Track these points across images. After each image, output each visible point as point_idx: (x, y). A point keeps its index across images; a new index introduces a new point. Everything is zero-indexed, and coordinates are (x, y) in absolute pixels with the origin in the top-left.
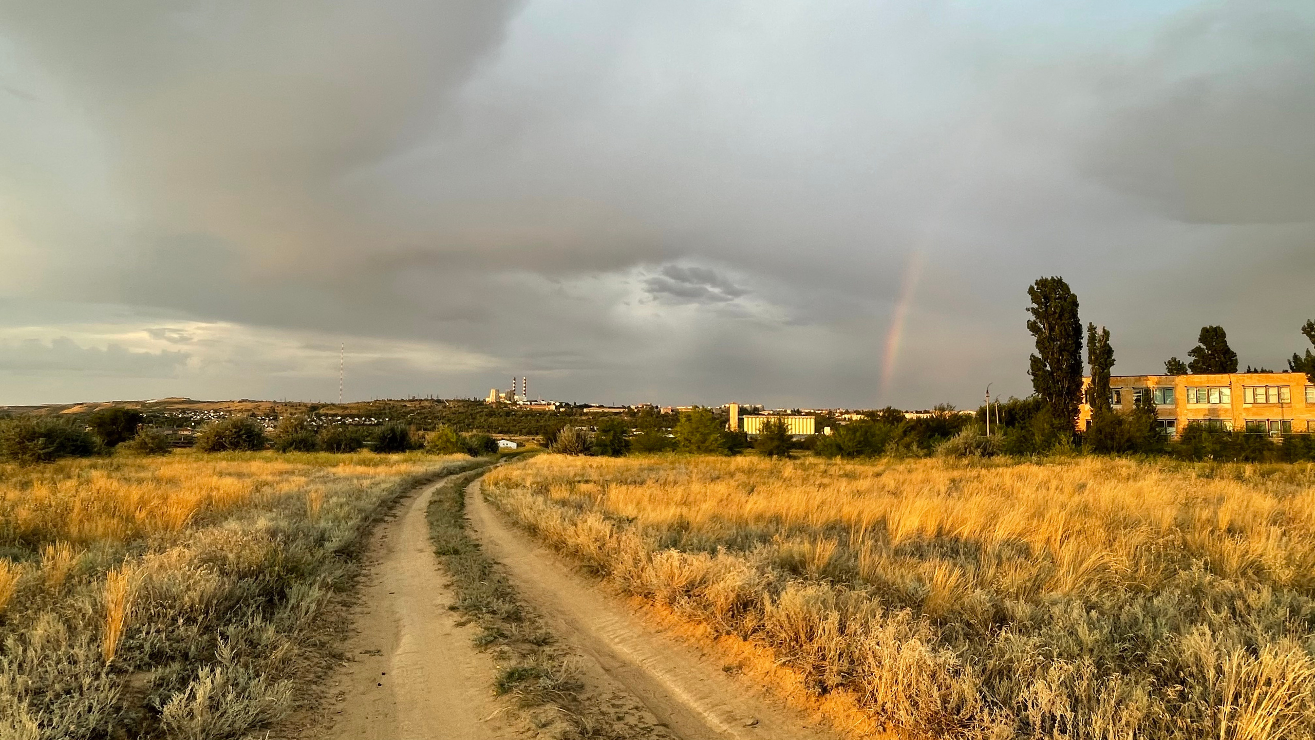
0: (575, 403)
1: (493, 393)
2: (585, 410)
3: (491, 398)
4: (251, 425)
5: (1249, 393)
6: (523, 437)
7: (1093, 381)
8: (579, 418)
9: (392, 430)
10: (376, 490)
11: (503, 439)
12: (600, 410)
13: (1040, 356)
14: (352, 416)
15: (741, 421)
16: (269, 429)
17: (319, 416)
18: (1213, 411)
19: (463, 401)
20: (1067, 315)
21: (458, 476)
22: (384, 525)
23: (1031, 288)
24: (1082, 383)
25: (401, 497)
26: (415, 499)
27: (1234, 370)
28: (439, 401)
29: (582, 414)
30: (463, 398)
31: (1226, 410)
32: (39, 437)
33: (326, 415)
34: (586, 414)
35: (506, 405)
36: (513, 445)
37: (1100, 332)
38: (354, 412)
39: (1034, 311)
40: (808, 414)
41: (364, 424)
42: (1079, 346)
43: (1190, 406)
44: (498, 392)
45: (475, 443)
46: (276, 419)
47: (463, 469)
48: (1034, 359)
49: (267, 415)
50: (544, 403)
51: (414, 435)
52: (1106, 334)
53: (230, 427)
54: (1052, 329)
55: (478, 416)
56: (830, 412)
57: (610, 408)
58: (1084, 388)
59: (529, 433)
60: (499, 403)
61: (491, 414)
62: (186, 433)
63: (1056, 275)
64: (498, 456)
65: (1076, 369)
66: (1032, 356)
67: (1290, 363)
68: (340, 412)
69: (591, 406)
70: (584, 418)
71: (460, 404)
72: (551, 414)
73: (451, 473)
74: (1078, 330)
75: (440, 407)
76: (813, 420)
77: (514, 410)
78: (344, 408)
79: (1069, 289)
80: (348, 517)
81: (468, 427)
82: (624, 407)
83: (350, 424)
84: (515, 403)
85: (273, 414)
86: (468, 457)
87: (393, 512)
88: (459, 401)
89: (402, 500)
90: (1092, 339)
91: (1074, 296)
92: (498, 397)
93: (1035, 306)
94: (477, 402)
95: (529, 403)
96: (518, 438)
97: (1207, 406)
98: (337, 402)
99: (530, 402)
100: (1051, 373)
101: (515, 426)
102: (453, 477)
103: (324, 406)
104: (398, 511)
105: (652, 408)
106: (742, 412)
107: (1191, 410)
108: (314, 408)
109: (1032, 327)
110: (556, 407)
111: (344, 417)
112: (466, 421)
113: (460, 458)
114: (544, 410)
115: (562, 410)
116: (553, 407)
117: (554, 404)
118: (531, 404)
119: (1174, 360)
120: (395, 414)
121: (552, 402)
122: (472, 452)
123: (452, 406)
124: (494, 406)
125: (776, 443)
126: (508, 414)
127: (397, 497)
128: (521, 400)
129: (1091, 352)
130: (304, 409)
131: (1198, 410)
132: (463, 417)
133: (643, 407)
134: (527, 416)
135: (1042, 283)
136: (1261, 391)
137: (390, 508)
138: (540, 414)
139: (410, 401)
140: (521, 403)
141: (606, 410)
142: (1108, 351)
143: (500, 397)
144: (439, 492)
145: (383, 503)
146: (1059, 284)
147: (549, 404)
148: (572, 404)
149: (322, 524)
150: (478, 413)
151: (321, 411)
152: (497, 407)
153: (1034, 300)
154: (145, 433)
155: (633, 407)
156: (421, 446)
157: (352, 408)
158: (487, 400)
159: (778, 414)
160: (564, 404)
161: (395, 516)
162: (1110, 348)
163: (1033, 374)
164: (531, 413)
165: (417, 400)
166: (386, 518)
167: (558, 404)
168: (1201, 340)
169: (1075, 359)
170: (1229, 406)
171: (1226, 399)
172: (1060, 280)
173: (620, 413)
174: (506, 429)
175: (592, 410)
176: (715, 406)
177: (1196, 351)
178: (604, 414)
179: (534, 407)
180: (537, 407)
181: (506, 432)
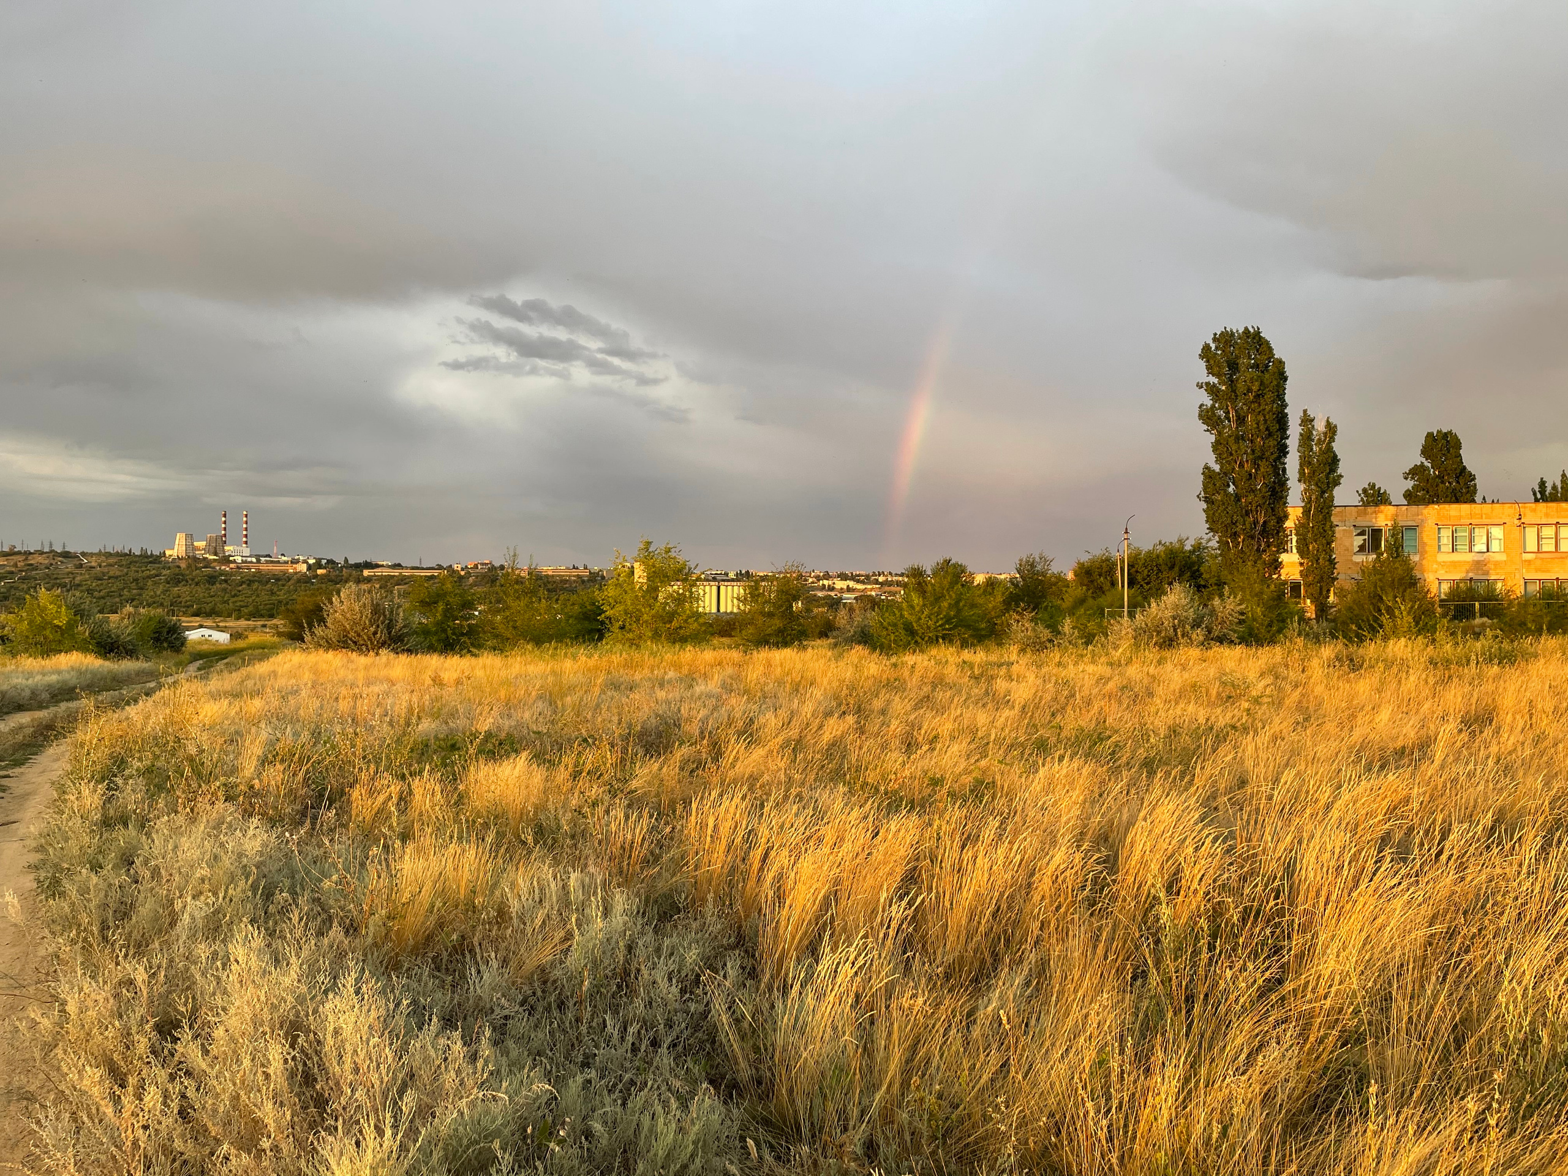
0: (346, 560)
1: (180, 540)
2: (366, 573)
3: (177, 550)
5: (1531, 534)
6: (243, 623)
7: (1306, 511)
11: (201, 626)
12: (396, 573)
13: (1217, 468)
18: (1478, 565)
19: (118, 554)
20: (1269, 396)
23: (1206, 347)
24: (1286, 517)
28: (66, 555)
29: (361, 579)
34: (369, 580)
35: (207, 563)
36: (222, 638)
37: (1320, 426)
39: (1211, 389)
42: (1283, 451)
43: (1441, 558)
44: (190, 537)
45: (126, 633)
48: (1208, 472)
50: (284, 559)
52: (1331, 429)
54: (1241, 420)
55: (150, 583)
57: (413, 568)
58: (1289, 524)
59: (255, 614)
60: (192, 559)
61: (178, 578)
63: (1251, 324)
64: (185, 657)
65: (1277, 491)
66: (1207, 468)
69: (377, 566)
71: (111, 561)
72: (299, 581)
74: (1282, 421)
75: (70, 566)
77: (224, 573)
79: (1270, 349)
82: (440, 567)
84: (226, 560)
88: (109, 555)
90: (1306, 438)
91: (1280, 363)
92: (190, 546)
93: (1213, 380)
94: (147, 557)
95: (254, 560)
96: (232, 623)
97: (1469, 557)
99: (258, 557)
100: (1237, 497)
101: (227, 602)
105: (493, 568)
107: (1443, 564)
109: (1208, 417)
110: (309, 567)
112: (125, 592)
114: (285, 573)
115: (319, 572)
116: (303, 568)
117: (305, 562)
118: (258, 561)
119: (1372, 486)
121: (301, 558)
122: (117, 650)
123: (93, 564)
124: (183, 565)
126: (212, 579)
128: (238, 552)
129: (1305, 461)
131: (1455, 564)
132: (117, 584)
133: (476, 567)
134: (250, 582)
135: (1225, 339)
136: (1548, 532)
138: (278, 580)
140: (239, 559)
141: (407, 573)
142: (1333, 461)
143: (195, 549)
146: (1255, 341)
147: (297, 561)
148: (340, 561)
150: (149, 577)
152: (189, 566)
153: (1210, 370)
155: (455, 567)
158: (168, 553)
160: (324, 562)
162: (1335, 456)
163: (1207, 500)
164: (261, 579)
165: (19, 553)
167: (312, 561)
168: (1426, 452)
169: (1277, 474)
170: (1503, 557)
171: (1495, 546)
172: (1258, 333)
173: (432, 577)
174: (208, 608)
175: (378, 572)
177: (1416, 472)
178: (402, 581)
179: (264, 567)
180: (271, 567)
181: (207, 612)
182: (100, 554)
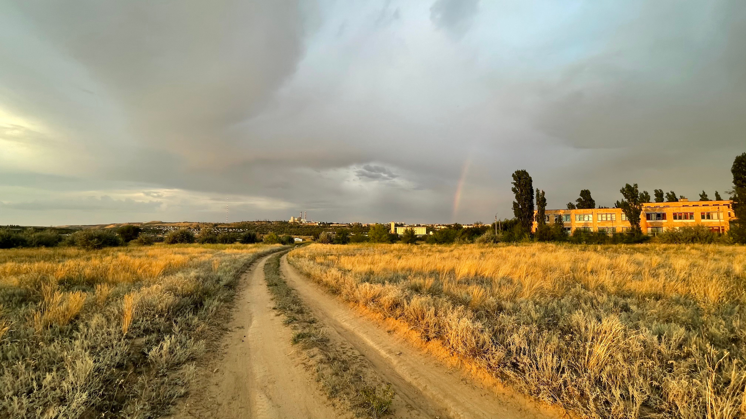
0: (327, 222)
1: (292, 218)
2: (331, 225)
3: (291, 221)
4: (188, 233)
5: (600, 216)
6: (305, 237)
7: (538, 212)
8: (329, 229)
9: (249, 234)
10: (242, 260)
11: (296, 238)
12: (337, 225)
13: (517, 202)
14: (232, 228)
15: (396, 229)
16: (196, 234)
17: (218, 229)
18: (586, 224)
19: (279, 222)
20: (528, 185)
21: (277, 253)
22: (245, 274)
23: (513, 174)
24: (534, 213)
25: (253, 262)
26: (259, 263)
27: (594, 207)
28: (269, 222)
29: (330, 227)
30: (279, 220)
31: (591, 224)
32: (94, 238)
33: (221, 228)
34: (331, 227)
35: (297, 223)
36: (301, 240)
37: (541, 192)
38: (233, 226)
39: (515, 184)
40: (423, 226)
41: (237, 232)
42: (533, 198)
43: (577, 222)
44: (294, 218)
45: (284, 239)
46: (199, 230)
47: (279, 250)
48: (515, 204)
49: (195, 228)
50: (313, 222)
51: (258, 236)
52: (543, 193)
53: (179, 233)
54: (522, 191)
55: (286, 228)
56: (432, 225)
58: (535, 215)
59: (307, 235)
60: (294, 223)
61: (291, 227)
62: (160, 236)
63: (523, 169)
64: (294, 244)
65: (531, 207)
66: (514, 202)
67: (615, 204)
68: (227, 227)
70: (331, 228)
72: (316, 227)
73: (274, 252)
74: (532, 191)
75: (270, 224)
76: (425, 229)
77: (300, 226)
78: (229, 225)
79: (528, 175)
80: (230, 271)
81: (282, 233)
82: (347, 224)
83: (231, 232)
84: (301, 223)
85: (198, 228)
86: (281, 245)
87: (250, 268)
89: (253, 264)
90: (538, 195)
91: (531, 178)
92: (294, 220)
93: (515, 182)
94: (285, 222)
95: (307, 223)
96: (303, 237)
97: (584, 222)
98: (225, 223)
100: (521, 209)
101: (301, 232)
102: (275, 254)
103: (220, 224)
104: (251, 268)
105: (359, 224)
106: (396, 225)
107: (577, 224)
108: (216, 225)
109: (514, 190)
110: (319, 224)
111: (228, 229)
112: (281, 230)
113: (278, 246)
114: (313, 225)
115: (321, 225)
116: (317, 224)
119: (570, 203)
120: (250, 227)
121: (317, 222)
122: (283, 243)
123: (274, 224)
124: (293, 224)
125: (410, 238)
126: (298, 227)
127: (251, 262)
128: (304, 221)
129: (537, 200)
130: (211, 225)
131: (580, 224)
132: (279, 228)
133: (355, 224)
134: (306, 228)
135: (518, 172)
136: (604, 216)
137: (248, 267)
138: (312, 227)
139: (257, 222)
140: (304, 222)
141: (340, 225)
142: (544, 200)
144: (269, 260)
145: (245, 265)
146: (524, 173)
148: (325, 223)
149: (219, 274)
150: (285, 226)
151: (219, 226)
153: (514, 179)
154: (142, 236)
155: (351, 224)
156: (261, 241)
157: (232, 225)
158: (289, 221)
159: (411, 226)
160: (322, 223)
161: (250, 270)
162: (545, 199)
163: (514, 209)
164: (308, 227)
165: (259, 221)
166: (246, 271)
167: (319, 223)
168: (581, 195)
169: (531, 203)
170: (592, 222)
171: (591, 219)
172: (525, 171)
173: (345, 226)
175: (334, 225)
176: (385, 223)
177: (579, 200)
178: (339, 227)
179: (309, 224)
180: (311, 224)
181: (298, 234)
182: (276, 222)
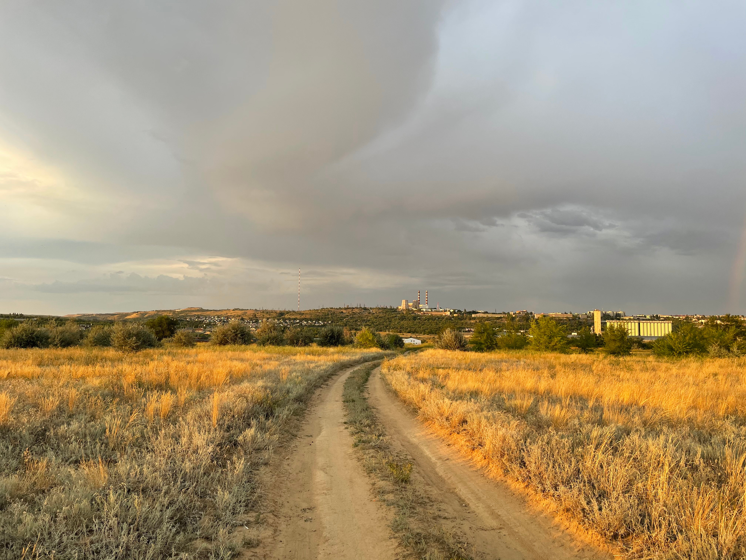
0: (465, 310)
1: (404, 302)
2: (473, 316)
3: (402, 307)
4: (243, 328)
6: (426, 336)
8: (469, 322)
9: (332, 331)
10: (317, 370)
11: (411, 337)
12: (485, 316)
14: (306, 320)
15: (603, 324)
16: (252, 329)
17: (285, 320)
19: (382, 308)
21: (370, 363)
22: (320, 389)
25: (332, 375)
26: (341, 376)
28: (365, 309)
29: (471, 319)
30: (382, 306)
33: (290, 319)
34: (474, 318)
35: (413, 312)
36: (418, 342)
38: (308, 317)
40: (666, 319)
41: (314, 326)
44: (407, 302)
45: (386, 340)
46: (257, 321)
49: (251, 319)
50: (441, 310)
51: (346, 333)
53: (231, 329)
55: (393, 320)
56: (687, 318)
57: (493, 314)
59: (431, 333)
60: (408, 310)
61: (403, 318)
62: (200, 331)
64: (404, 349)
68: (298, 317)
69: (478, 313)
70: (472, 321)
71: (380, 311)
72: (447, 319)
73: (366, 361)
75: (367, 314)
76: (670, 325)
77: (419, 316)
78: (301, 314)
80: (301, 382)
81: (387, 328)
82: (504, 313)
83: (306, 326)
84: (420, 310)
85: (255, 319)
86: (380, 351)
87: (327, 383)
88: (379, 309)
89: (333, 377)
92: (407, 305)
94: (392, 309)
95: (430, 310)
96: (422, 336)
98: (296, 310)
99: (431, 309)
101: (420, 327)
102: (367, 364)
103: (288, 312)
105: (527, 314)
106: (605, 317)
108: (282, 314)
110: (451, 313)
111: (301, 320)
112: (385, 323)
113: (375, 350)
114: (441, 315)
115: (455, 315)
116: (448, 313)
117: (449, 311)
118: (432, 311)
120: (335, 318)
121: (448, 309)
122: (383, 346)
123: (374, 312)
124: (405, 313)
125: (618, 344)
126: (415, 318)
127: (330, 375)
128: (424, 307)
130: (275, 315)
132: (382, 320)
133: (520, 313)
134: (429, 319)
137: (325, 381)
138: (439, 318)
139: (345, 309)
140: (424, 310)
141: (490, 316)
143: (409, 306)
144: (354, 372)
145: (321, 377)
147: (445, 311)
148: (463, 311)
149: (288, 385)
150: (393, 317)
151: (286, 316)
152: (407, 313)
155: (512, 313)
156: (351, 342)
157: (307, 314)
158: (399, 308)
159: (638, 319)
160: (456, 311)
161: (327, 385)
164: (432, 318)
165: (350, 308)
166: (322, 386)
167: (452, 311)
173: (501, 318)
174: (413, 330)
175: (478, 315)
178: (488, 319)
179: (434, 313)
180: (436, 313)
182: (376, 308)
